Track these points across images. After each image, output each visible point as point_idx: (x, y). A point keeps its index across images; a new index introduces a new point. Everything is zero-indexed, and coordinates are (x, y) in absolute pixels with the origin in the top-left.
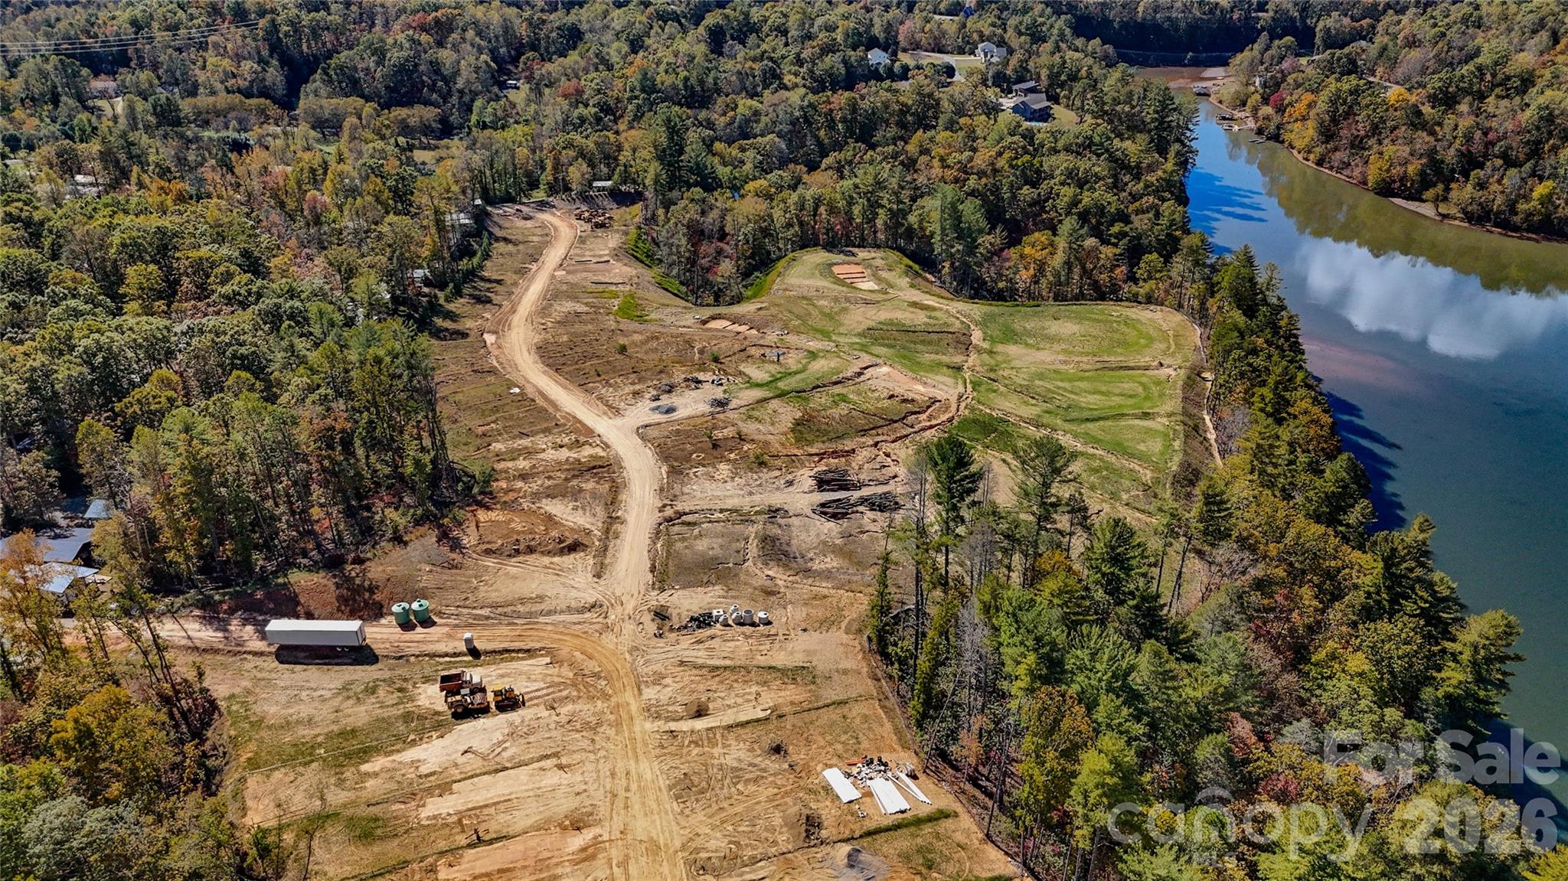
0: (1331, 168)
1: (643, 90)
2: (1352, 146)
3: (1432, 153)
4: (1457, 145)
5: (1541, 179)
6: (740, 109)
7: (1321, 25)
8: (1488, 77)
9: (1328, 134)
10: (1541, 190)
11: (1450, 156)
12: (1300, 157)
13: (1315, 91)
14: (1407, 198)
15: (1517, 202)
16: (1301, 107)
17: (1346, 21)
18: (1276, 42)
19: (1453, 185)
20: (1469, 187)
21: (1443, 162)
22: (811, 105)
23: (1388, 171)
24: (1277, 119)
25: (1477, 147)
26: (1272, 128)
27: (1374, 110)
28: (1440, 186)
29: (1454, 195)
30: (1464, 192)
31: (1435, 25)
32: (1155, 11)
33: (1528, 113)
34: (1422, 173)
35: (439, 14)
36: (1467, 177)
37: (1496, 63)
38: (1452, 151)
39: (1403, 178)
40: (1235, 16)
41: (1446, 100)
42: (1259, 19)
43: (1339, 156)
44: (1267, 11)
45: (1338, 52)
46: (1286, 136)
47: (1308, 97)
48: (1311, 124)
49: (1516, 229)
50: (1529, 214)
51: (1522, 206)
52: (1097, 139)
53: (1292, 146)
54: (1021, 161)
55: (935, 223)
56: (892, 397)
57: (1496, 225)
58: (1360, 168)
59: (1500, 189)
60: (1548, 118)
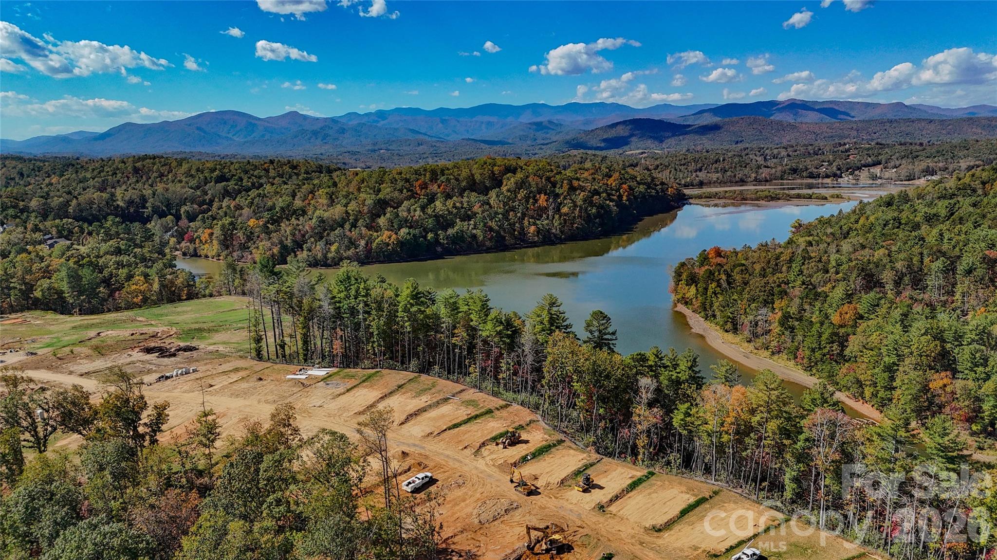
0: (234, 261)
2: (241, 249)
3: (281, 242)
4: (290, 238)
5: (332, 244)
9: (226, 245)
10: (333, 248)
11: (289, 243)
12: (214, 260)
13: (210, 228)
15: (326, 254)
16: (205, 236)
17: (195, 206)
18: (164, 219)
19: (298, 253)
20: (305, 252)
21: (287, 246)
23: (264, 254)
24: (192, 247)
25: (298, 237)
26: (192, 250)
27: (246, 230)
28: (292, 255)
29: (299, 257)
30: (303, 255)
31: (245, 200)
33: (313, 221)
34: (281, 252)
36: (301, 248)
38: (289, 241)
39: (273, 256)
40: (131, 210)
41: (276, 221)
43: (235, 254)
44: (148, 208)
45: (206, 216)
46: (203, 253)
47: (207, 231)
48: (215, 242)
49: (330, 266)
50: (333, 258)
51: (330, 255)
53: (207, 257)
54: (84, 261)
55: (65, 286)
56: (132, 334)
57: (321, 266)
58: (250, 257)
59: (318, 249)
60: (322, 221)
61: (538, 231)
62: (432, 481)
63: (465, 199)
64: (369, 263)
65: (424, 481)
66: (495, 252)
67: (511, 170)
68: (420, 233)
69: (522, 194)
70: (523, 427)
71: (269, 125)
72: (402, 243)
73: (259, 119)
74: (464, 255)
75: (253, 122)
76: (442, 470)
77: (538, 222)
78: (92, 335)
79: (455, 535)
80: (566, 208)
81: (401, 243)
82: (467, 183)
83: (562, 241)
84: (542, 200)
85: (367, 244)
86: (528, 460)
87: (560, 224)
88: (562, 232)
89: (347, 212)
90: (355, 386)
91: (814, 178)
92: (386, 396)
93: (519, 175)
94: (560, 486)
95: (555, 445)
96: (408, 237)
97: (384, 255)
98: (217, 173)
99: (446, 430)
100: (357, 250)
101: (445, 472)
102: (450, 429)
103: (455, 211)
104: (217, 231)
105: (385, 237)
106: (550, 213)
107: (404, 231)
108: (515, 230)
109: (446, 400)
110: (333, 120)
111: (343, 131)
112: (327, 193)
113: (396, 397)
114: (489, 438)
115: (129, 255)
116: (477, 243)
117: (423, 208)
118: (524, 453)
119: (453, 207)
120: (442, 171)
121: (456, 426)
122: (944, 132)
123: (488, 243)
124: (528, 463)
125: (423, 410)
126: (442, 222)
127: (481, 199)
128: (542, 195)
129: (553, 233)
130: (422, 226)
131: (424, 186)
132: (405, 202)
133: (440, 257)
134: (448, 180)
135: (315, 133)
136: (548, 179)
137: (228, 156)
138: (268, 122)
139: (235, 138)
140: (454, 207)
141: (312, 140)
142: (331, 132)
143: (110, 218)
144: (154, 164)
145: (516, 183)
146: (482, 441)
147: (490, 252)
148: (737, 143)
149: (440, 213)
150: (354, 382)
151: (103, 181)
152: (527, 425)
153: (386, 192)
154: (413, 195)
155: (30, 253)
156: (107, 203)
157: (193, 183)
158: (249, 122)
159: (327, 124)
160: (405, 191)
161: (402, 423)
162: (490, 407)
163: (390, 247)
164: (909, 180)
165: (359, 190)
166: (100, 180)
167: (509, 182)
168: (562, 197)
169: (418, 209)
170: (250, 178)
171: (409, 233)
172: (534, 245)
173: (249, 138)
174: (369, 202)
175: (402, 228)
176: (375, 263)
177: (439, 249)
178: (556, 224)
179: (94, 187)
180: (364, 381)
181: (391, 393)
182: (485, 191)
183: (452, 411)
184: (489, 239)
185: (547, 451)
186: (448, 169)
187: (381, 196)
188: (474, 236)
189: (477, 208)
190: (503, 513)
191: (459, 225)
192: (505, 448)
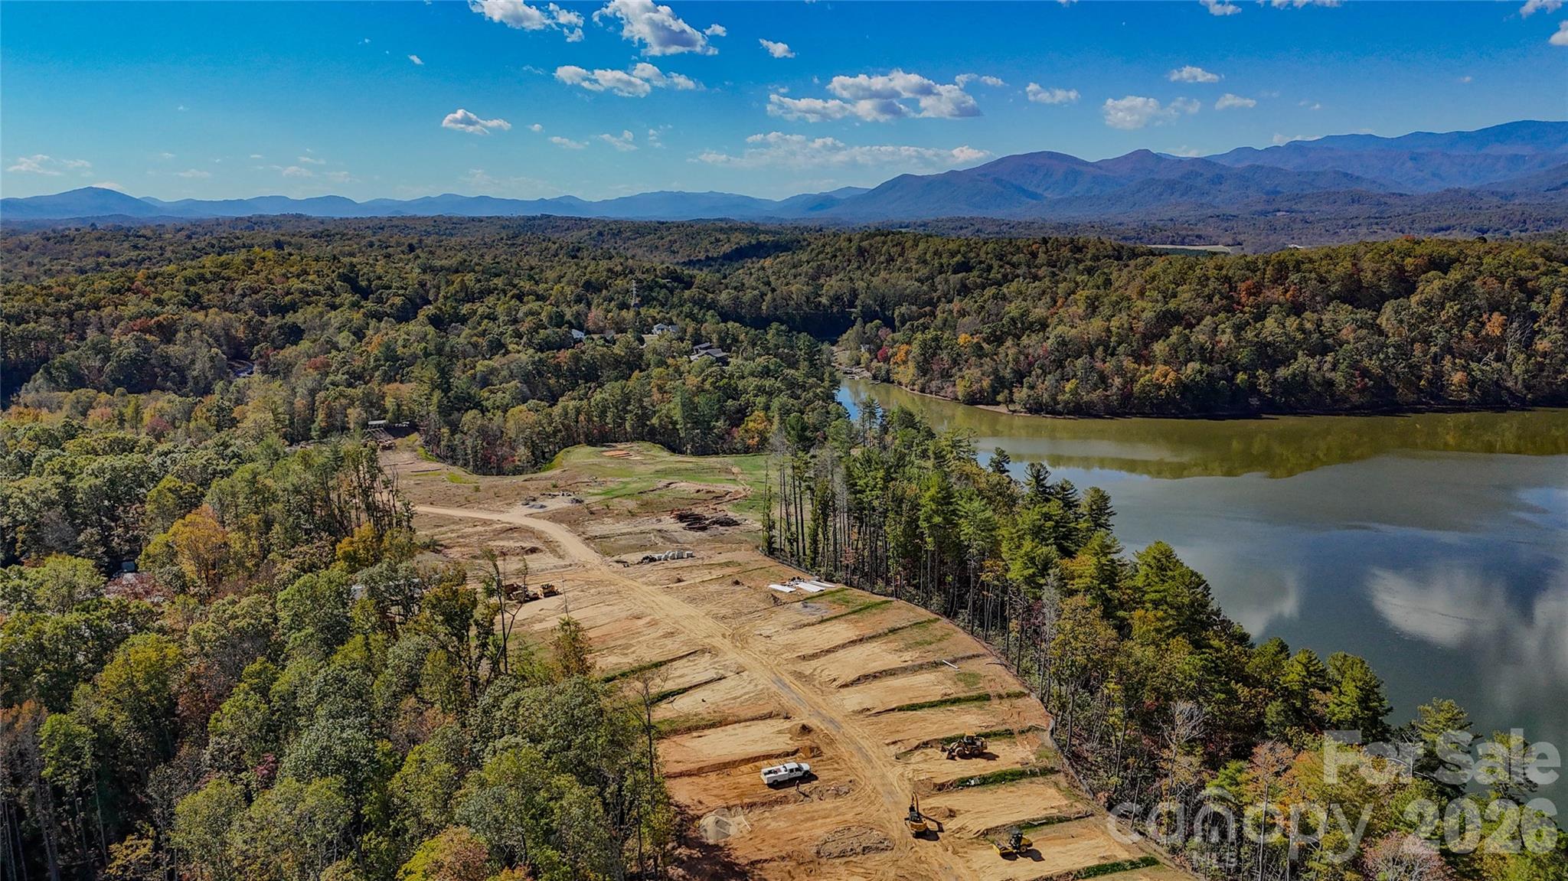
0: (931, 393)
1: (386, 360)
2: (942, 377)
3: (995, 372)
4: (1011, 365)
5: (1068, 380)
6: (479, 367)
7: (897, 312)
8: (1019, 325)
9: (924, 369)
10: (1069, 386)
11: (1007, 373)
12: (908, 389)
13: (909, 343)
14: (987, 404)
15: (1057, 395)
16: (901, 355)
18: (869, 325)
19: (1015, 390)
20: (1025, 390)
21: (1004, 377)
22: (540, 360)
23: (970, 387)
24: (885, 368)
25: (1023, 365)
26: (883, 374)
27: (952, 350)
28: (1006, 391)
29: (1016, 396)
30: (1021, 394)
31: (976, 302)
32: (776, 309)
33: (1050, 342)
34: (992, 386)
35: (161, 318)
36: (1022, 383)
37: (1022, 315)
38: (1008, 370)
39: (981, 391)
40: (835, 310)
41: (997, 339)
42: (852, 313)
43: (934, 384)
44: (855, 307)
45: (916, 324)
46: (894, 377)
47: (905, 347)
48: (911, 365)
49: (1060, 414)
50: (1067, 403)
51: (1061, 399)
52: (772, 367)
53: (900, 384)
54: (721, 383)
55: (677, 415)
56: (698, 491)
57: (1047, 413)
58: (950, 389)
59: (1045, 387)
60: (1063, 343)
61: (1472, 383)
62: (808, 777)
63: (1326, 317)
64: (1123, 415)
65: (793, 775)
66: (1366, 415)
67: (1440, 264)
68: (1223, 371)
69: (1451, 308)
70: (1012, 734)
71: (1101, 172)
72: (1185, 386)
73: (1087, 164)
74: (1305, 415)
75: (1077, 168)
76: (836, 766)
77: (1473, 365)
78: (660, 485)
79: (772, 860)
80: (1545, 341)
81: (1183, 387)
82: (1343, 285)
83: (1523, 405)
84: (1494, 325)
85: (1124, 385)
86: (968, 786)
87: (1527, 371)
88: (1528, 387)
89: (1108, 330)
90: (836, 617)
92: (861, 640)
93: (1455, 275)
94: (977, 838)
95: (1033, 774)
96: (1198, 378)
97: (1152, 403)
98: (958, 258)
99: (893, 710)
100: (1108, 393)
101: (836, 770)
102: (900, 709)
103: (1299, 336)
104: (915, 348)
105: (1159, 374)
106: (1510, 349)
107: (1193, 366)
108: (1420, 378)
109: (936, 665)
110: (1205, 162)
111: (1218, 180)
112: (1087, 297)
113: (875, 644)
114: (941, 737)
115: (776, 379)
116: (1332, 396)
117: (1238, 329)
118: (967, 774)
119: (1298, 329)
120: (1297, 267)
121: (913, 707)
123: (1355, 398)
124: (966, 790)
125: (891, 673)
126: (1269, 356)
127: (1358, 316)
128: (1496, 315)
129: (1507, 389)
130: (1228, 360)
131: (1256, 290)
132: (1209, 317)
133: (1254, 414)
134: (1304, 280)
135: (1171, 186)
136: (1521, 283)
137: (1020, 223)
138: (1101, 167)
139: (1046, 194)
140: (1301, 329)
141: (1164, 196)
142: (1198, 181)
143: (775, 325)
144: (884, 243)
145: (1445, 289)
146: (927, 738)
147: (1354, 415)
149: (1270, 339)
150: (843, 610)
151: (819, 266)
152: (1022, 732)
153: (1185, 299)
154: (1231, 306)
155: (668, 367)
156: (808, 298)
157: (924, 272)
158: (1072, 167)
159: (1194, 168)
160: (1216, 298)
161: (846, 686)
162: (989, 691)
163: (1162, 392)
165: (1142, 294)
166: (815, 264)
167: (1432, 286)
168: (1542, 320)
169: (1228, 330)
170: (1001, 267)
171: (1201, 372)
172: (1460, 407)
173: (1066, 195)
174: (1148, 315)
175: (1191, 360)
176: (1134, 415)
177: (1254, 401)
178: (1516, 372)
179: (806, 274)
180: (854, 612)
181: (874, 637)
182: (1376, 303)
183: (928, 685)
184: (1359, 391)
185: (1011, 780)
186: (1311, 261)
187: (1172, 305)
188: (1330, 383)
189: (1347, 333)
190: (859, 850)
191: (1303, 361)
192: (953, 758)
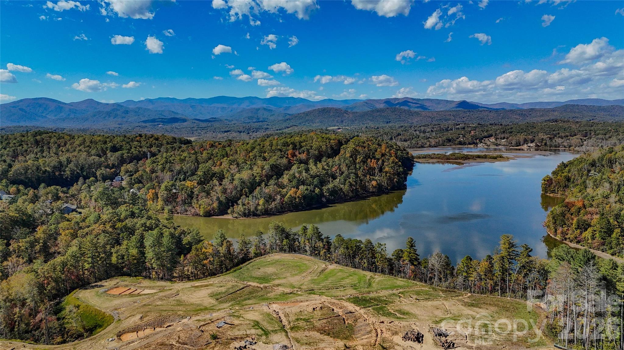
0: (178, 213)
5: (259, 199)
8: (208, 175)
9: (169, 201)
10: (261, 202)
13: (154, 188)
14: (217, 215)
15: (257, 206)
19: (234, 207)
20: (240, 206)
21: (224, 202)
28: (231, 208)
29: (236, 209)
33: (236, 182)
34: (218, 206)
36: (237, 203)
39: (214, 209)
47: (152, 191)
50: (262, 210)
59: (251, 203)
71: (72, 107)
72: (303, 196)
73: (65, 104)
75: (61, 105)
85: (281, 199)
89: (253, 174)
91: (462, 144)
96: (306, 192)
97: (294, 206)
100: (276, 203)
105: (292, 192)
107: (302, 188)
110: (118, 105)
111: (127, 112)
112: (230, 160)
122: (500, 117)
133: (324, 206)
135: (109, 114)
138: (72, 106)
141: (106, 118)
142: (118, 112)
148: (387, 123)
158: (59, 106)
159: (115, 107)
163: (297, 200)
164: (517, 146)
171: (307, 189)
176: (287, 212)
177: (324, 200)
